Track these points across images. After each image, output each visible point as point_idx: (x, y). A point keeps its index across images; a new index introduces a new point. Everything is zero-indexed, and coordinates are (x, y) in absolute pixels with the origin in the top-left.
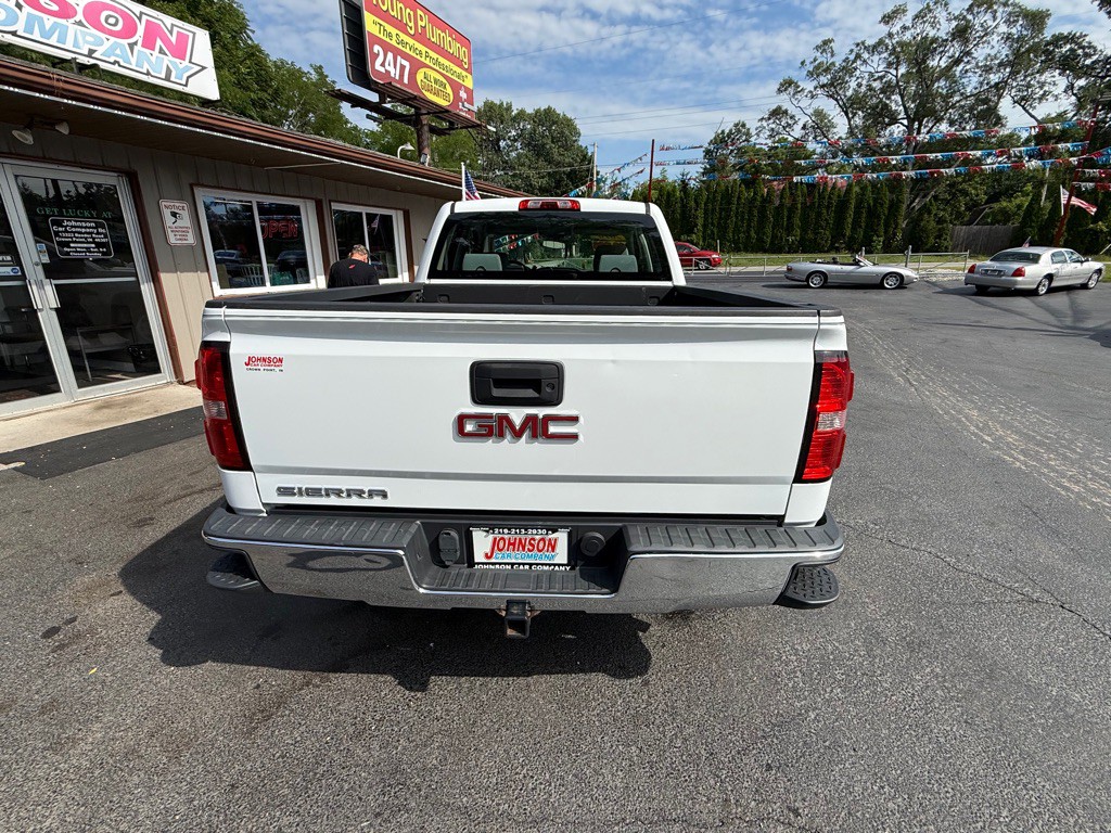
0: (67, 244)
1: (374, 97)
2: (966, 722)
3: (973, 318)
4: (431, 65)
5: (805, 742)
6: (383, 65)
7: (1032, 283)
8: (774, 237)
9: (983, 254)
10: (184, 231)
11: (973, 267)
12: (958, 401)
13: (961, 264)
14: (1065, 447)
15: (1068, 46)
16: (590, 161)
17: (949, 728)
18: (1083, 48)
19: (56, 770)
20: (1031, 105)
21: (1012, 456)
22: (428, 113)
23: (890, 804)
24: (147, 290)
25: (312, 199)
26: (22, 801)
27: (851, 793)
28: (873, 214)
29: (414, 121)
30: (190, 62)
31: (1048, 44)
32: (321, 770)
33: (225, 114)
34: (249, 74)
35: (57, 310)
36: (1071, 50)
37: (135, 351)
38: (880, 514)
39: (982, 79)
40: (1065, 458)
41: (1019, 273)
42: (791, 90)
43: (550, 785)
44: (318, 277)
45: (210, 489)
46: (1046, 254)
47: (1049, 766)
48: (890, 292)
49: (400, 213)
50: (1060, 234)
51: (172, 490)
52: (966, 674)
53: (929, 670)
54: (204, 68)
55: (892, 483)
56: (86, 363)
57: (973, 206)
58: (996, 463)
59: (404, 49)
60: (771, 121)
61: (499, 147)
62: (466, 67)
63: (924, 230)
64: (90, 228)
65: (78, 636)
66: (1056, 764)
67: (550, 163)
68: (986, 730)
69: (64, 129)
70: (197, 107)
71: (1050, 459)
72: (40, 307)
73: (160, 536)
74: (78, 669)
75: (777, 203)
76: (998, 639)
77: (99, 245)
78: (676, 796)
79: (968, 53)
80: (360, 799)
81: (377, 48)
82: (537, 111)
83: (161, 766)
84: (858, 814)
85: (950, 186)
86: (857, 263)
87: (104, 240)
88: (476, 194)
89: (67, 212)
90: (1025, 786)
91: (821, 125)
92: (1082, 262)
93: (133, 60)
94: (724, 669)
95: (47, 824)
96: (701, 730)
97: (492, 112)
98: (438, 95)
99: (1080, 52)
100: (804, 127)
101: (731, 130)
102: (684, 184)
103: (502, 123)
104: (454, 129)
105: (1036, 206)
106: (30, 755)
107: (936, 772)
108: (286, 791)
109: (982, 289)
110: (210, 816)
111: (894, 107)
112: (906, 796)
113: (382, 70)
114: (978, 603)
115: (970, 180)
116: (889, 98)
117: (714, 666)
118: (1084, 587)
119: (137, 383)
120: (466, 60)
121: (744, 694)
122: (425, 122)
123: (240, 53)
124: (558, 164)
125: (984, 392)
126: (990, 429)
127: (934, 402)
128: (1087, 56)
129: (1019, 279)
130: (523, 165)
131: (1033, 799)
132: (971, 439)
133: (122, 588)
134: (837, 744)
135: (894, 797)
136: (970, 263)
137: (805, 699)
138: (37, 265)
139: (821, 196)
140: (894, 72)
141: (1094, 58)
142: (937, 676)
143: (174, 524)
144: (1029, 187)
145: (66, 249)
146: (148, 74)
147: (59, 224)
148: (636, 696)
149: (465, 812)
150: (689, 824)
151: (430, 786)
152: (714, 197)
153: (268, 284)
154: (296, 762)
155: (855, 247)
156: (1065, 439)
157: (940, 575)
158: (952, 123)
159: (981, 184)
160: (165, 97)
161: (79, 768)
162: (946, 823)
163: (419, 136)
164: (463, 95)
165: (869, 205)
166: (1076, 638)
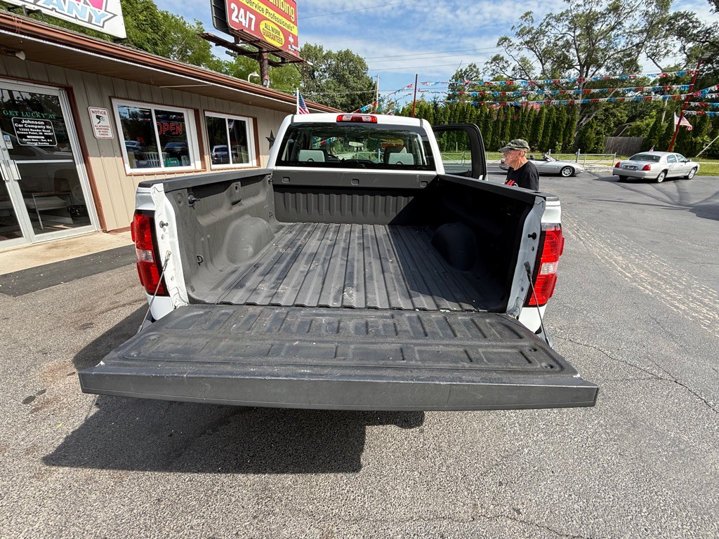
0: (25, 136)
1: (231, 39)
2: (620, 454)
3: (618, 197)
4: (270, 18)
5: (522, 468)
6: (237, 17)
7: (655, 175)
8: (493, 141)
9: (624, 155)
10: (106, 128)
11: (618, 164)
12: (610, 250)
13: (610, 162)
14: (675, 281)
15: (683, 21)
16: (374, 87)
17: (609, 458)
18: (692, 22)
19: (39, 491)
20: (658, 59)
21: (643, 286)
22: (268, 52)
23: (576, 506)
24: (81, 169)
25: (192, 109)
26: (18, 512)
27: (551, 499)
28: (556, 127)
29: (258, 57)
30: (105, 11)
31: (671, 18)
32: (216, 489)
33: (130, 48)
34: (145, 20)
35: (19, 181)
36: (686, 23)
37: (73, 210)
38: (564, 323)
39: (628, 40)
40: (676, 288)
41: (646, 168)
42: (506, 44)
43: (364, 497)
44: (196, 162)
45: (130, 304)
46: (664, 156)
47: (670, 481)
48: (566, 179)
49: (251, 120)
50: (672, 144)
51: (105, 304)
52: (619, 424)
53: (596, 422)
54: (115, 15)
55: (571, 303)
56: (39, 217)
57: (619, 124)
58: (633, 290)
59: (251, 7)
60: (493, 64)
61: (314, 76)
62: (293, 20)
63: (588, 139)
64: (40, 125)
65: (48, 402)
66: (674, 479)
67: (347, 87)
68: (632, 459)
69: (22, 56)
70: (110, 42)
71: (667, 289)
72: (7, 179)
73: (98, 335)
74: (50, 425)
75: (495, 119)
76: (638, 402)
77: (47, 137)
78: (444, 503)
79: (620, 23)
80: (243, 507)
81: (233, 5)
82: (340, 52)
83: (110, 487)
84: (556, 512)
85: (606, 110)
86: (545, 159)
87: (50, 134)
88: (306, 110)
89: (25, 114)
90: (656, 493)
91: (524, 67)
92: (686, 162)
93: (66, 8)
94: (470, 422)
95: (37, 526)
96: (458, 461)
97: (310, 52)
98: (274, 40)
99: (690, 25)
100: (514, 69)
101: (466, 69)
102: (436, 105)
103: (316, 59)
104: (285, 63)
105: (659, 125)
106: (21, 482)
107: (602, 485)
108: (194, 503)
109: (624, 178)
110: (145, 520)
111: (571, 57)
112: (585, 501)
113: (237, 20)
114: (625, 380)
115: (617, 107)
116: (568, 51)
117: (464, 420)
118: (689, 369)
119: (76, 231)
120: (293, 16)
121: (483, 438)
122: (265, 58)
123: (139, 6)
124: (353, 89)
125: (626, 245)
126: (630, 269)
127: (595, 251)
128: (694, 27)
129: (646, 172)
130: (330, 88)
131: (661, 501)
132: (618, 276)
133: (75, 370)
134: (542, 469)
135: (577, 502)
136: (616, 161)
137: (522, 441)
138: (5, 150)
139: (524, 115)
140: (573, 34)
141: (699, 29)
142: (601, 426)
143: (107, 328)
144: (654, 113)
145: (24, 139)
146: (76, 18)
147: (19, 122)
148: (416, 439)
149: (311, 514)
150: (453, 520)
151: (287, 498)
152: (455, 113)
153: (162, 165)
154: (199, 484)
155: (544, 149)
156: (676, 276)
157: (602, 362)
158: (608, 69)
159: (624, 109)
160: (87, 34)
161: (55, 490)
162: (610, 517)
163: (262, 67)
164: (291, 40)
165: (554, 121)
166: (684, 402)
